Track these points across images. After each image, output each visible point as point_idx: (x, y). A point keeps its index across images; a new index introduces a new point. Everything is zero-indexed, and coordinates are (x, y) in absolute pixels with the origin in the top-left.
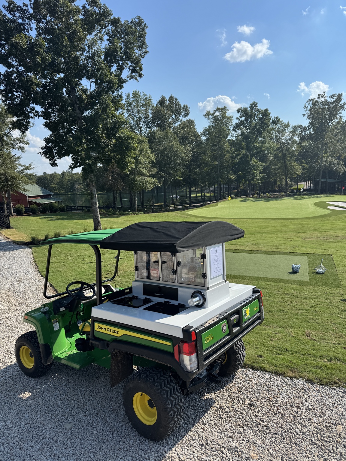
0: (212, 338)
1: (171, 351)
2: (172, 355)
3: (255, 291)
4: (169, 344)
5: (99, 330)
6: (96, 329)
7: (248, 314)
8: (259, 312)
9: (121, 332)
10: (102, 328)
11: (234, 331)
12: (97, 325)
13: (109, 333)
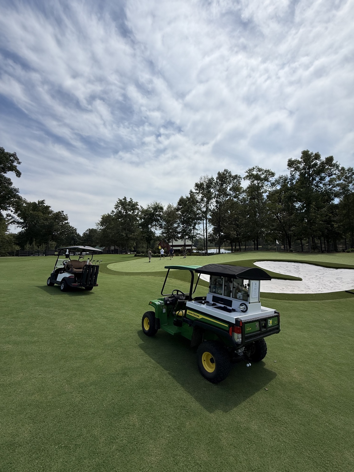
0: (250, 329)
1: (228, 330)
2: (228, 332)
3: (275, 312)
4: (227, 326)
5: (189, 314)
6: (187, 313)
7: (271, 323)
8: (277, 325)
9: (201, 317)
10: (190, 313)
11: (262, 330)
12: (188, 311)
13: (194, 316)
